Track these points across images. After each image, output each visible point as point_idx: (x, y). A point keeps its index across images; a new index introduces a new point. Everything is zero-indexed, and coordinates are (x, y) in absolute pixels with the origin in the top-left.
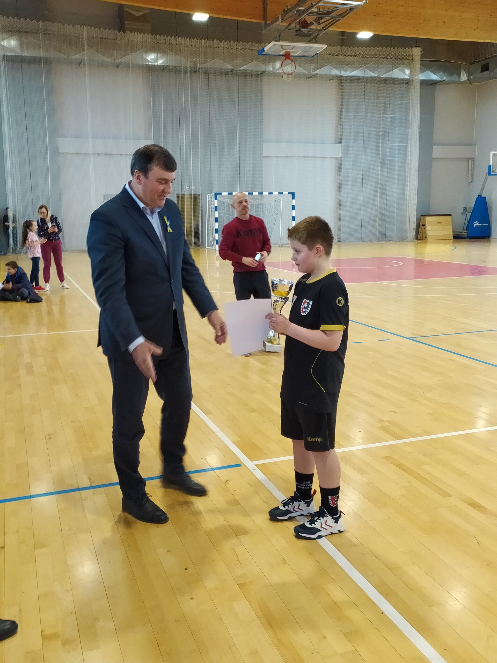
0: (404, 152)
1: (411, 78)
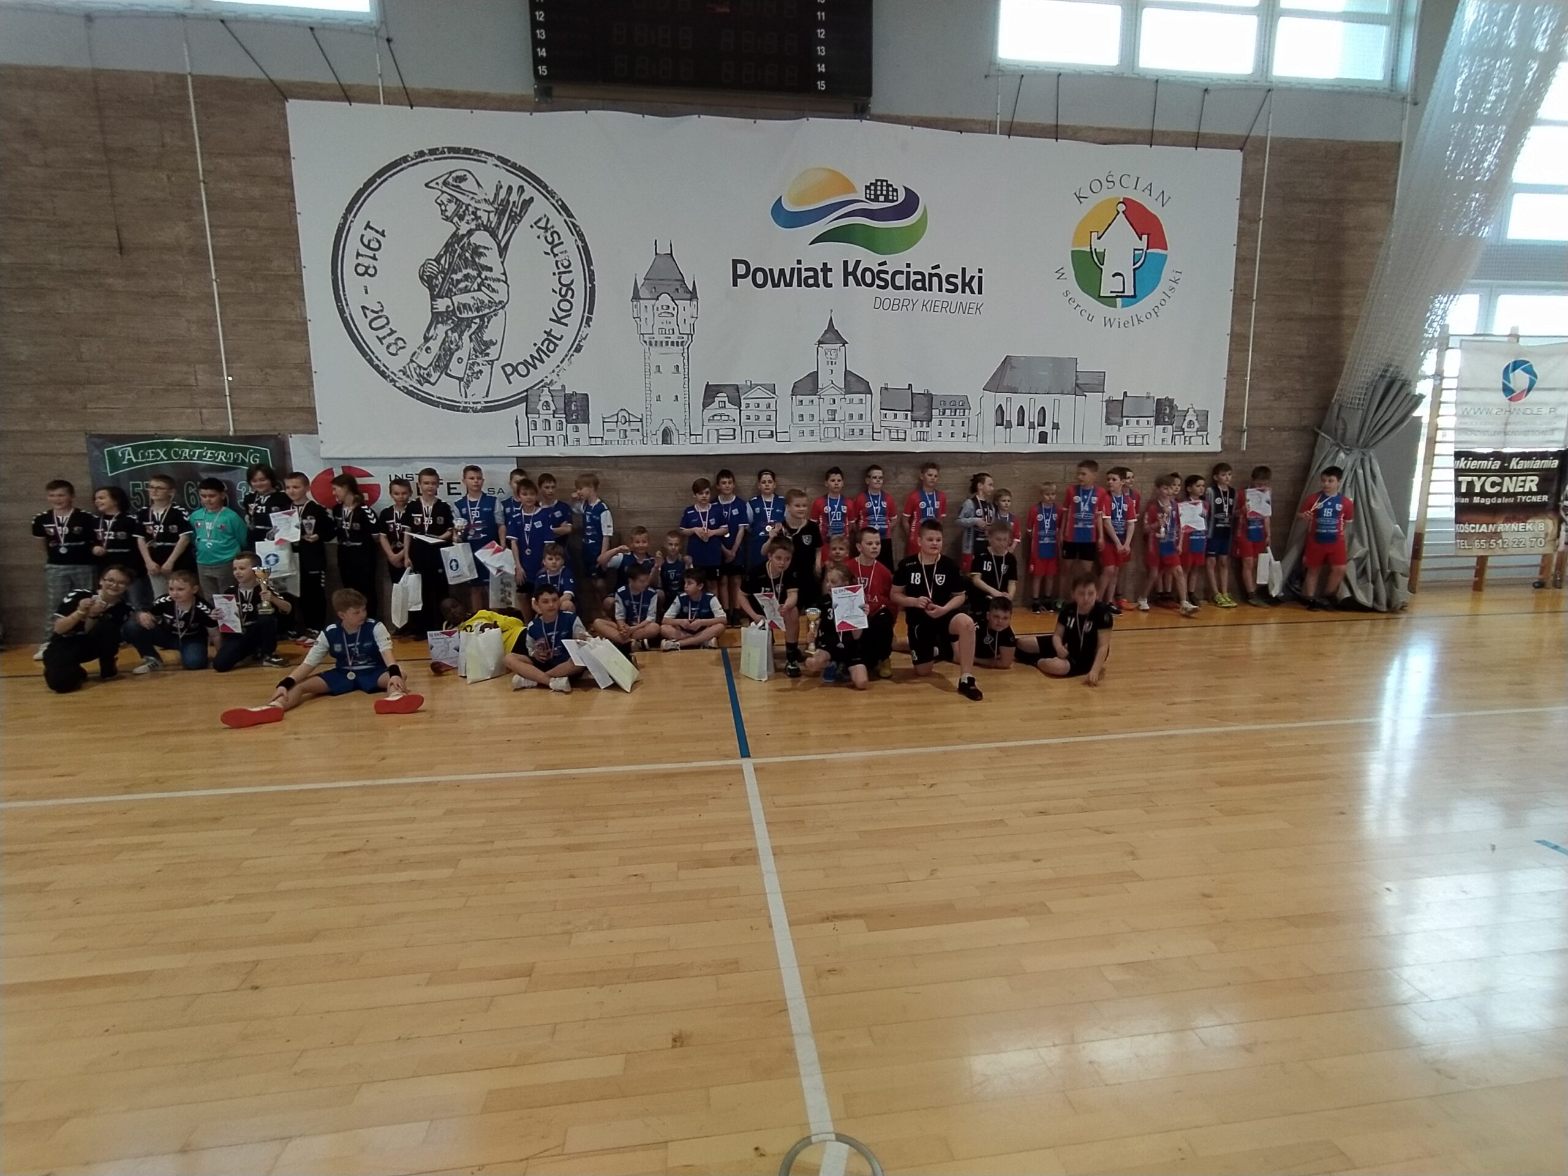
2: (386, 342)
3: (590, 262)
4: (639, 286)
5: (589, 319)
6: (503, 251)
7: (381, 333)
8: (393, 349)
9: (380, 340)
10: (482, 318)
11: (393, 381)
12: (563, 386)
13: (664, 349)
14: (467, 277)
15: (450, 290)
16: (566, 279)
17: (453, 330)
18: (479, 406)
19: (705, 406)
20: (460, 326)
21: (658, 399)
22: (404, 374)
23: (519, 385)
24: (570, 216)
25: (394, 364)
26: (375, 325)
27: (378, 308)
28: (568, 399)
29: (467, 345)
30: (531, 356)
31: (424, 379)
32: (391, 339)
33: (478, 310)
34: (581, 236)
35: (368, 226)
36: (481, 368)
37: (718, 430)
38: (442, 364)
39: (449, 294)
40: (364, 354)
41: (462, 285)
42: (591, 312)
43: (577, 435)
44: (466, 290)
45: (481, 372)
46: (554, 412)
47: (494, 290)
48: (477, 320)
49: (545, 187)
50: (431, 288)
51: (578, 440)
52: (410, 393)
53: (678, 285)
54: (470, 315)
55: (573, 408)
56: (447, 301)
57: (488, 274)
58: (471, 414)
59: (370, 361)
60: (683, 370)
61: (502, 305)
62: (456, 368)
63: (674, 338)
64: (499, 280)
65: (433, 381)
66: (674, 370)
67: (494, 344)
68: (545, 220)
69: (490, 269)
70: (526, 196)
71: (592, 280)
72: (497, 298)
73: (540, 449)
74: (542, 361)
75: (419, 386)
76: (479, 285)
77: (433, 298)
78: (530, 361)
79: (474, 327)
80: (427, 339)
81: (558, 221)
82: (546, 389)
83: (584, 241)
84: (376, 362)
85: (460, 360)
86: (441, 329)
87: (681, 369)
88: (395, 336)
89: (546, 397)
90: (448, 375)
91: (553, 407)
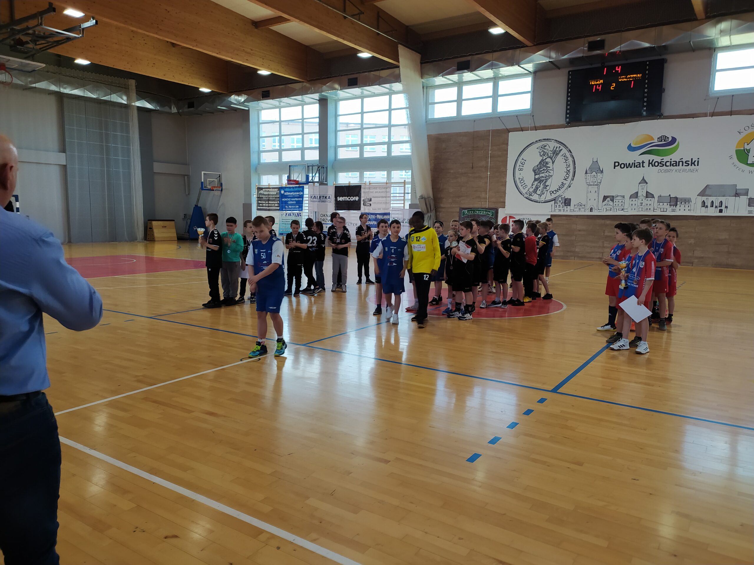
0: (128, 164)
1: (128, 104)
2: (523, 186)
3: (575, 164)
4: (587, 170)
5: (573, 179)
6: (553, 163)
7: (522, 184)
8: (524, 188)
9: (522, 185)
10: (546, 179)
11: (523, 195)
12: (565, 197)
13: (593, 186)
14: (544, 170)
15: (539, 173)
16: (568, 169)
17: (539, 183)
18: (543, 202)
19: (603, 201)
20: (540, 182)
21: (590, 200)
22: (526, 193)
23: (554, 196)
24: (571, 153)
25: (524, 191)
26: (521, 182)
27: (522, 178)
28: (566, 200)
29: (542, 186)
30: (558, 189)
31: (531, 195)
32: (524, 185)
33: (545, 177)
34: (573, 158)
35: (523, 159)
36: (544, 192)
37: (606, 208)
38: (535, 191)
39: (539, 174)
40: (518, 189)
41: (542, 172)
42: (574, 177)
43: (567, 209)
44: (543, 173)
45: (544, 193)
46: (562, 203)
47: (550, 173)
48: (545, 180)
49: (566, 146)
50: (535, 173)
51: (567, 210)
52: (527, 198)
53: (598, 169)
54: (544, 179)
55: (567, 202)
56: (538, 176)
57: (548, 168)
58: (541, 203)
59: (519, 191)
60: (598, 192)
61: (551, 176)
62: (539, 192)
63: (596, 184)
64: (551, 170)
65: (532, 195)
66: (595, 192)
67: (548, 186)
68: (564, 154)
69: (550, 167)
70: (560, 149)
71: (575, 169)
72: (550, 174)
73: (557, 213)
74: (560, 190)
75: (529, 196)
76: (546, 171)
77: (535, 175)
78: (557, 190)
79: (544, 182)
80: (532, 185)
81: (568, 154)
82: (560, 197)
83: (574, 159)
84: (520, 191)
85: (540, 190)
86: (536, 182)
87: (597, 192)
88: (525, 185)
89: (560, 199)
90: (536, 194)
91: (561, 202)
